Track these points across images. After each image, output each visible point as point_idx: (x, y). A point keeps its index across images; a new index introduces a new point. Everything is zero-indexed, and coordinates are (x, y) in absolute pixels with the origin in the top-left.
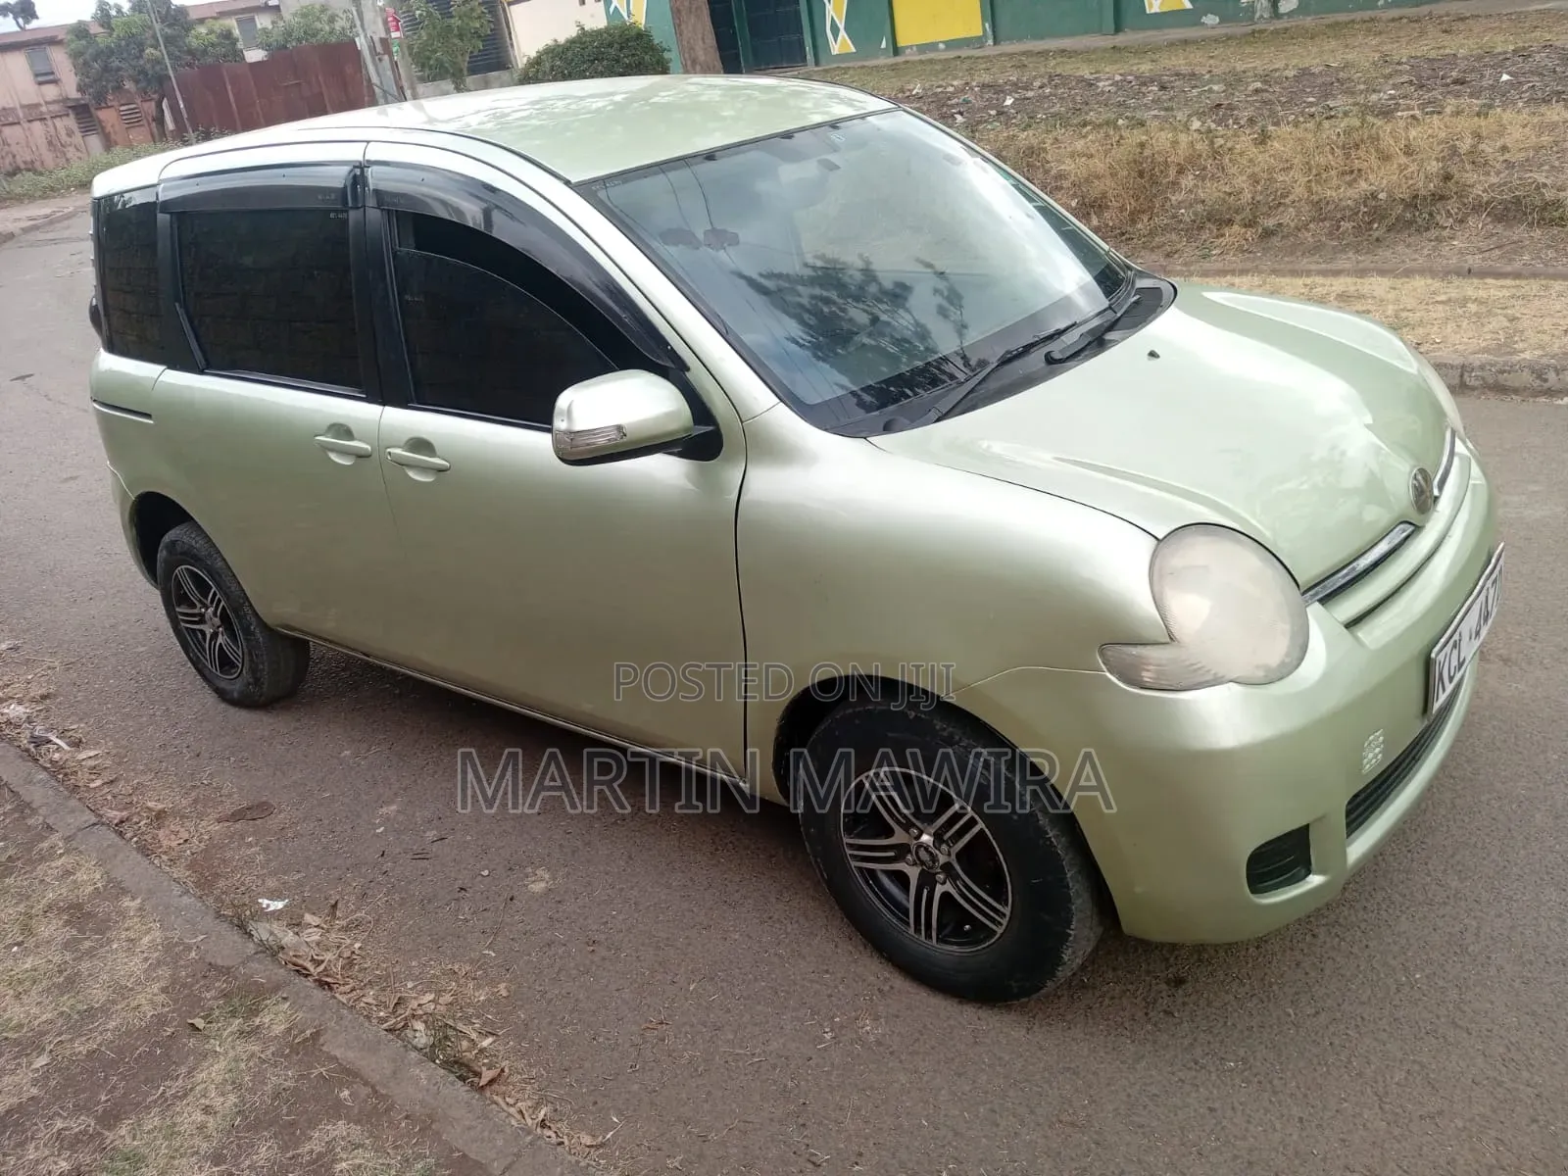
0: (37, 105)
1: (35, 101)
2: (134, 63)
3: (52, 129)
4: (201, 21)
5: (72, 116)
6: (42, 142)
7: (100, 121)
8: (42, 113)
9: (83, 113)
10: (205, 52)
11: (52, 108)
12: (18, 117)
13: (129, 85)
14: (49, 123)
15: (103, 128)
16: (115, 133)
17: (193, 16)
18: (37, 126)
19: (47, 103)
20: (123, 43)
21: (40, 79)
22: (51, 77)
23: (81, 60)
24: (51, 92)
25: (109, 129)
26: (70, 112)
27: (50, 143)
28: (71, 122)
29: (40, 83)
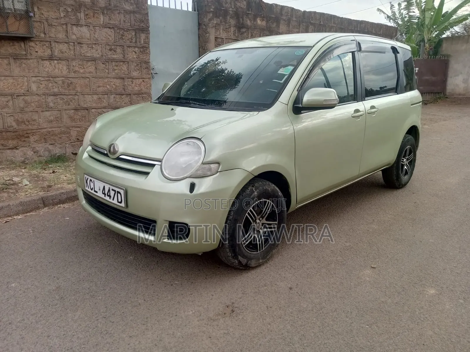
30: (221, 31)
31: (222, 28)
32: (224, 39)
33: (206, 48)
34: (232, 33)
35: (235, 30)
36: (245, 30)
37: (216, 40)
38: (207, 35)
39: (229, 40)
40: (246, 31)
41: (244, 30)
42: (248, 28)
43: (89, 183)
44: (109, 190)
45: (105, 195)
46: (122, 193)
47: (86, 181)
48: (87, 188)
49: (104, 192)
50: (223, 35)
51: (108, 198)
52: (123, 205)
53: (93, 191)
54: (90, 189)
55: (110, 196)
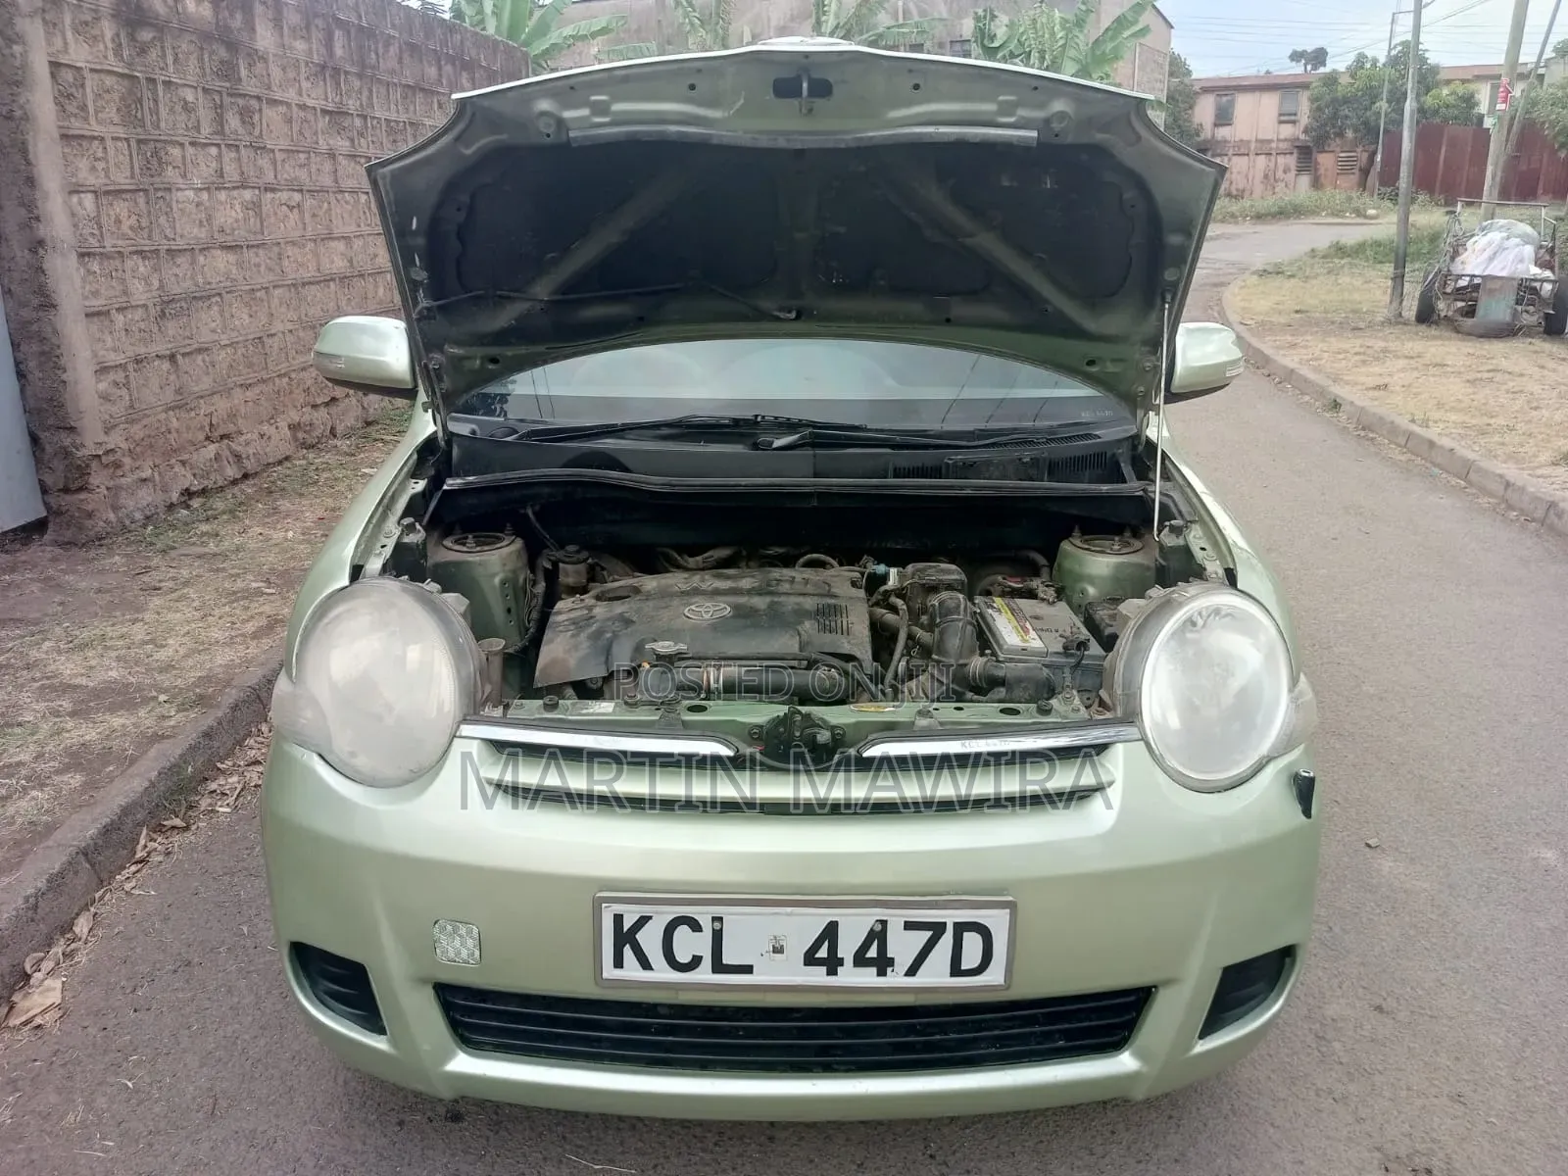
0: (1270, 141)
1: (1269, 137)
2: (1360, 113)
3: (1272, 165)
4: (1448, 82)
5: (1295, 155)
6: (1259, 175)
7: (1317, 163)
8: (1271, 149)
9: (1305, 154)
10: (1436, 112)
11: (1281, 145)
12: (1249, 149)
13: (1350, 134)
14: (1273, 158)
15: (1316, 170)
16: (1326, 176)
17: (1442, 76)
18: (1262, 160)
19: (1278, 140)
20: (1360, 93)
21: (1283, 118)
22: (1293, 118)
23: (1316, 105)
24: (1287, 131)
25: (1322, 171)
26: (1295, 151)
27: (1266, 176)
28: (1292, 161)
29: (1281, 122)
30: (69, 35)
31: (68, 20)
32: (87, 74)
33: (18, 113)
34: (110, 45)
35: (118, 35)
36: (151, 35)
37: (53, 75)
38: (17, 49)
39: (103, 76)
40: (154, 38)
41: (146, 35)
42: (161, 28)
43: (650, 939)
44: (878, 935)
45: (833, 964)
46: (997, 922)
47: (626, 938)
48: (632, 970)
49: (824, 952)
50: (79, 54)
51: (868, 977)
52: (994, 976)
53: (704, 974)
54: (663, 973)
55: (883, 964)
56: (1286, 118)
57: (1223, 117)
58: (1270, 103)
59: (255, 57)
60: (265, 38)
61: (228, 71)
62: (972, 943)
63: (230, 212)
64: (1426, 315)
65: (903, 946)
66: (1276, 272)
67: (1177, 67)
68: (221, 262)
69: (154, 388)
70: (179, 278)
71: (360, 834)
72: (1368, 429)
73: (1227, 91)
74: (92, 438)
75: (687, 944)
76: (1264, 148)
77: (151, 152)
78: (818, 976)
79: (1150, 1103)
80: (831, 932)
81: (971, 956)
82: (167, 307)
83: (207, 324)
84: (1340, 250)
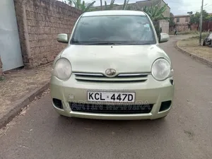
1: (184, 23)
3: (185, 27)
4: (209, 15)
6: (183, 29)
10: (208, 19)
11: (186, 25)
12: (181, 25)
13: (195, 23)
15: (191, 28)
18: (183, 27)
20: (197, 17)
23: (191, 19)
24: (187, 23)
26: (188, 25)
28: (187, 27)
30: (28, 7)
31: (28, 5)
32: (30, 12)
35: (34, 7)
37: (26, 12)
38: (22, 8)
39: (32, 12)
41: (37, 7)
42: (39, 7)
43: (93, 96)
44: (119, 96)
45: (114, 99)
46: (133, 94)
47: (90, 96)
48: (91, 100)
49: (113, 98)
50: (29, 9)
51: (118, 101)
52: (133, 101)
53: (99, 100)
54: (95, 100)
55: (120, 99)
56: (187, 21)
57: (178, 21)
58: (184, 19)
59: (50, 10)
60: (51, 8)
61: (47, 12)
62: (130, 97)
63: (47, 29)
64: (204, 45)
65: (122, 97)
66: (184, 40)
67: (171, 14)
68: (45, 36)
69: (37, 51)
70: (40, 37)
71: (61, 84)
72: (195, 58)
73: (178, 17)
74: (30, 56)
75: (97, 96)
76: (184, 25)
77: (37, 22)
78: (112, 100)
79: (153, 120)
80: (114, 95)
81: (130, 99)
82: (39, 41)
83: (43, 43)
84: (193, 37)
